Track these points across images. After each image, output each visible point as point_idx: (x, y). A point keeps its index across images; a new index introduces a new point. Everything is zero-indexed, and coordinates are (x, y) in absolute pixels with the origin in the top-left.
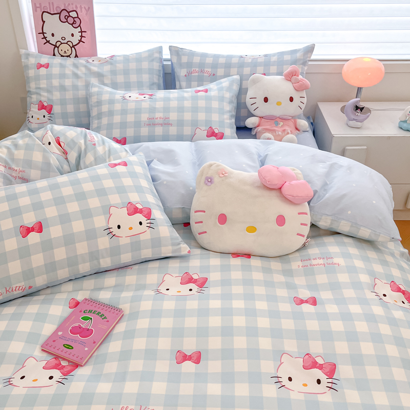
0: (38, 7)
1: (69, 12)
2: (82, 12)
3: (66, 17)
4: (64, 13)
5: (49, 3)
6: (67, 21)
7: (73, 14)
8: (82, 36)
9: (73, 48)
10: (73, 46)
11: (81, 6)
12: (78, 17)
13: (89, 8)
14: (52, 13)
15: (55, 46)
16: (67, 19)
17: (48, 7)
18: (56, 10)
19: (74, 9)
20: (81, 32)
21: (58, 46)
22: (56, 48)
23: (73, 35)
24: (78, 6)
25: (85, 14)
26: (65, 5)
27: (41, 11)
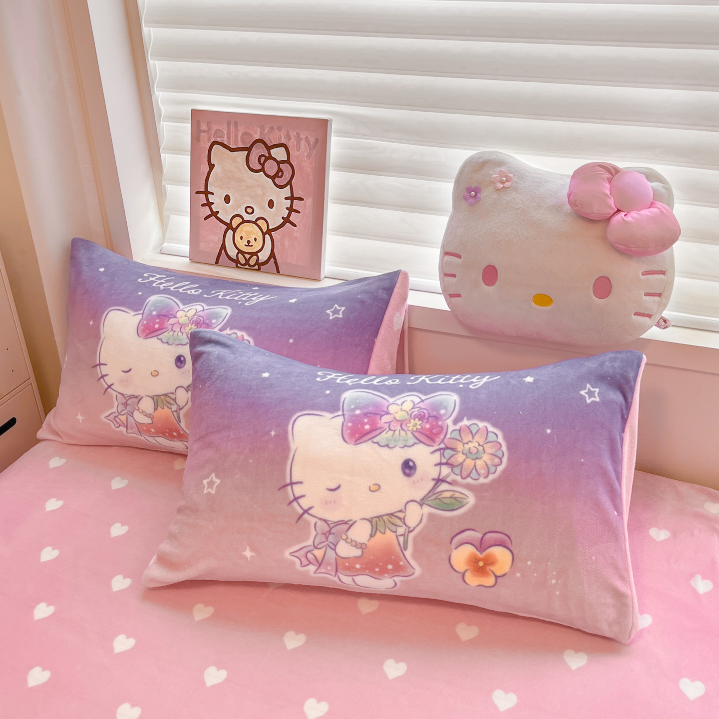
0: (204, 131)
1: (269, 148)
3: (263, 159)
4: (259, 150)
5: (229, 123)
6: (263, 170)
7: (279, 154)
8: (291, 210)
9: (267, 236)
10: (269, 232)
11: (298, 134)
12: (288, 162)
13: (317, 141)
14: (231, 146)
15: (229, 226)
16: (263, 165)
17: (225, 132)
18: (242, 141)
20: (292, 198)
21: (234, 226)
22: (230, 232)
23: (271, 204)
24: (293, 134)
25: (306, 154)
26: (262, 128)
27: (209, 139)
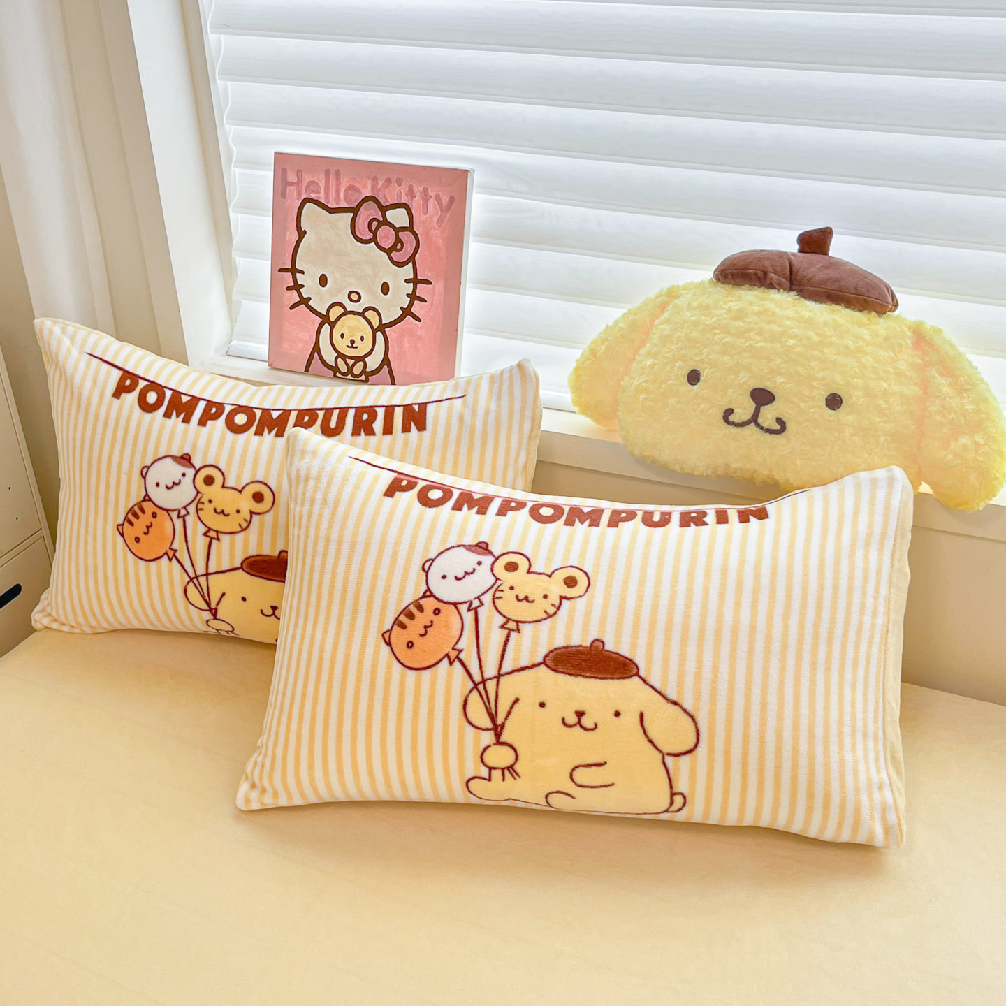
0: (292, 184)
1: (384, 209)
2: (426, 212)
3: (375, 224)
4: (368, 212)
5: (327, 173)
6: (374, 240)
7: (398, 217)
8: (413, 297)
9: (379, 334)
10: (382, 328)
11: (425, 191)
12: (410, 229)
13: (452, 200)
14: (332, 205)
15: (325, 319)
16: (375, 233)
17: (322, 185)
18: (346, 198)
19: (404, 199)
20: (415, 281)
22: (326, 327)
23: (385, 288)
24: (418, 189)
26: (375, 180)
